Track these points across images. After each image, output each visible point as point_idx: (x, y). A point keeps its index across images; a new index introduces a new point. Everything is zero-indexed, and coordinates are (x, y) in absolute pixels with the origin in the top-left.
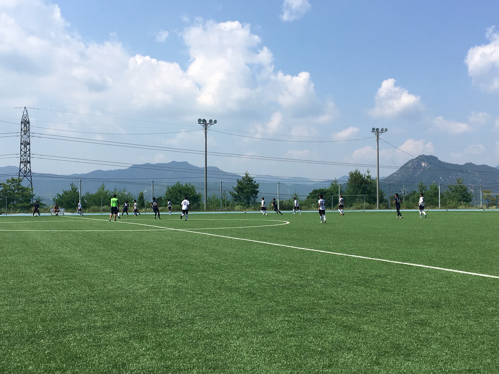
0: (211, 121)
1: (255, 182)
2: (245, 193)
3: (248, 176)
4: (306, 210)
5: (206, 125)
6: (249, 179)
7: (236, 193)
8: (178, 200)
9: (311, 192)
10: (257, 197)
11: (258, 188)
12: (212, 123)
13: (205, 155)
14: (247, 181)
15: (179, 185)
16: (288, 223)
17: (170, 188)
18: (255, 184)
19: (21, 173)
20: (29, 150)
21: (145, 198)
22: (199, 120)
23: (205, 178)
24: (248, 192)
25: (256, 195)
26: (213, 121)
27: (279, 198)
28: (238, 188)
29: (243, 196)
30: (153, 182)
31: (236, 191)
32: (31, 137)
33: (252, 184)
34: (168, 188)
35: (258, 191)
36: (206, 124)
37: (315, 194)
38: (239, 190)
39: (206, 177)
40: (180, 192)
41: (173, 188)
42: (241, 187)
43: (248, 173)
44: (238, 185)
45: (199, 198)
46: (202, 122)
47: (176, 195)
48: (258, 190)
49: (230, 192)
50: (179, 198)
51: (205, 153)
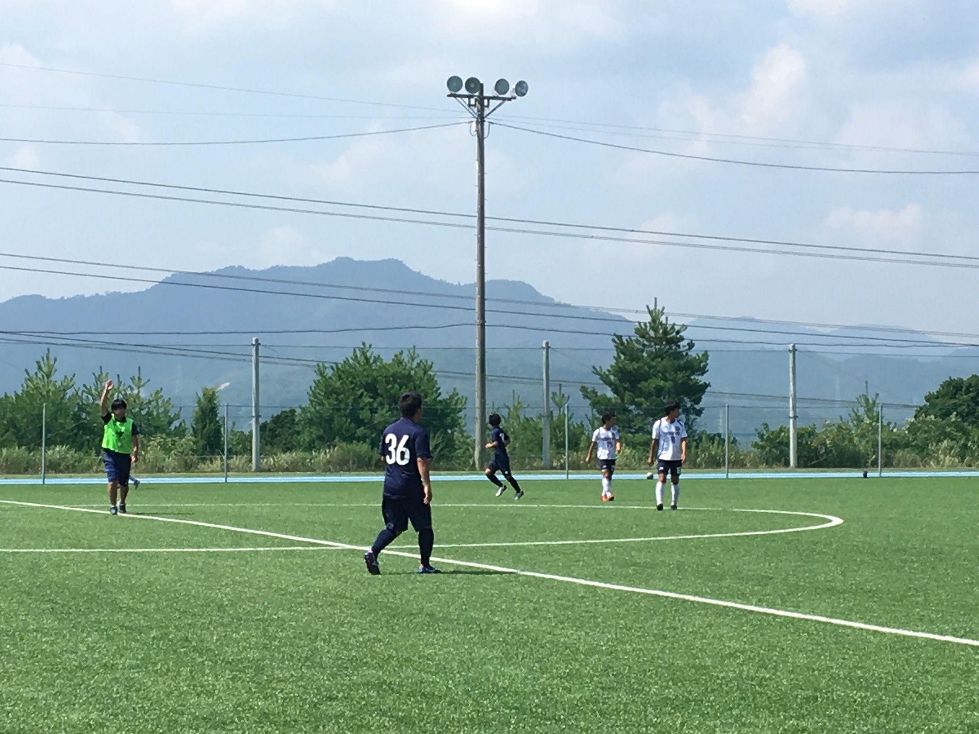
0: (502, 86)
1: (691, 345)
2: (648, 396)
3: (663, 319)
4: (914, 465)
5: (482, 104)
6: (666, 332)
7: (610, 394)
8: (360, 423)
9: (935, 389)
10: (699, 413)
11: (703, 371)
12: (507, 95)
13: (476, 231)
14: (657, 340)
15: (367, 359)
16: (837, 521)
17: (329, 373)
18: (693, 353)
21: (222, 412)
22: (454, 83)
23: (477, 329)
24: (659, 391)
25: (698, 401)
26: (512, 86)
27: (795, 417)
28: (620, 371)
29: (638, 406)
30: (258, 345)
31: (610, 384)
33: (678, 355)
34: (321, 374)
35: (706, 386)
36: (481, 99)
37: (954, 396)
38: (621, 380)
39: (483, 326)
40: (371, 388)
41: (342, 372)
42: (630, 367)
43: (659, 307)
44: (617, 359)
45: (448, 415)
46: (463, 91)
47: (355, 400)
48: (702, 379)
49: (584, 389)
50: (365, 414)
51: (475, 222)
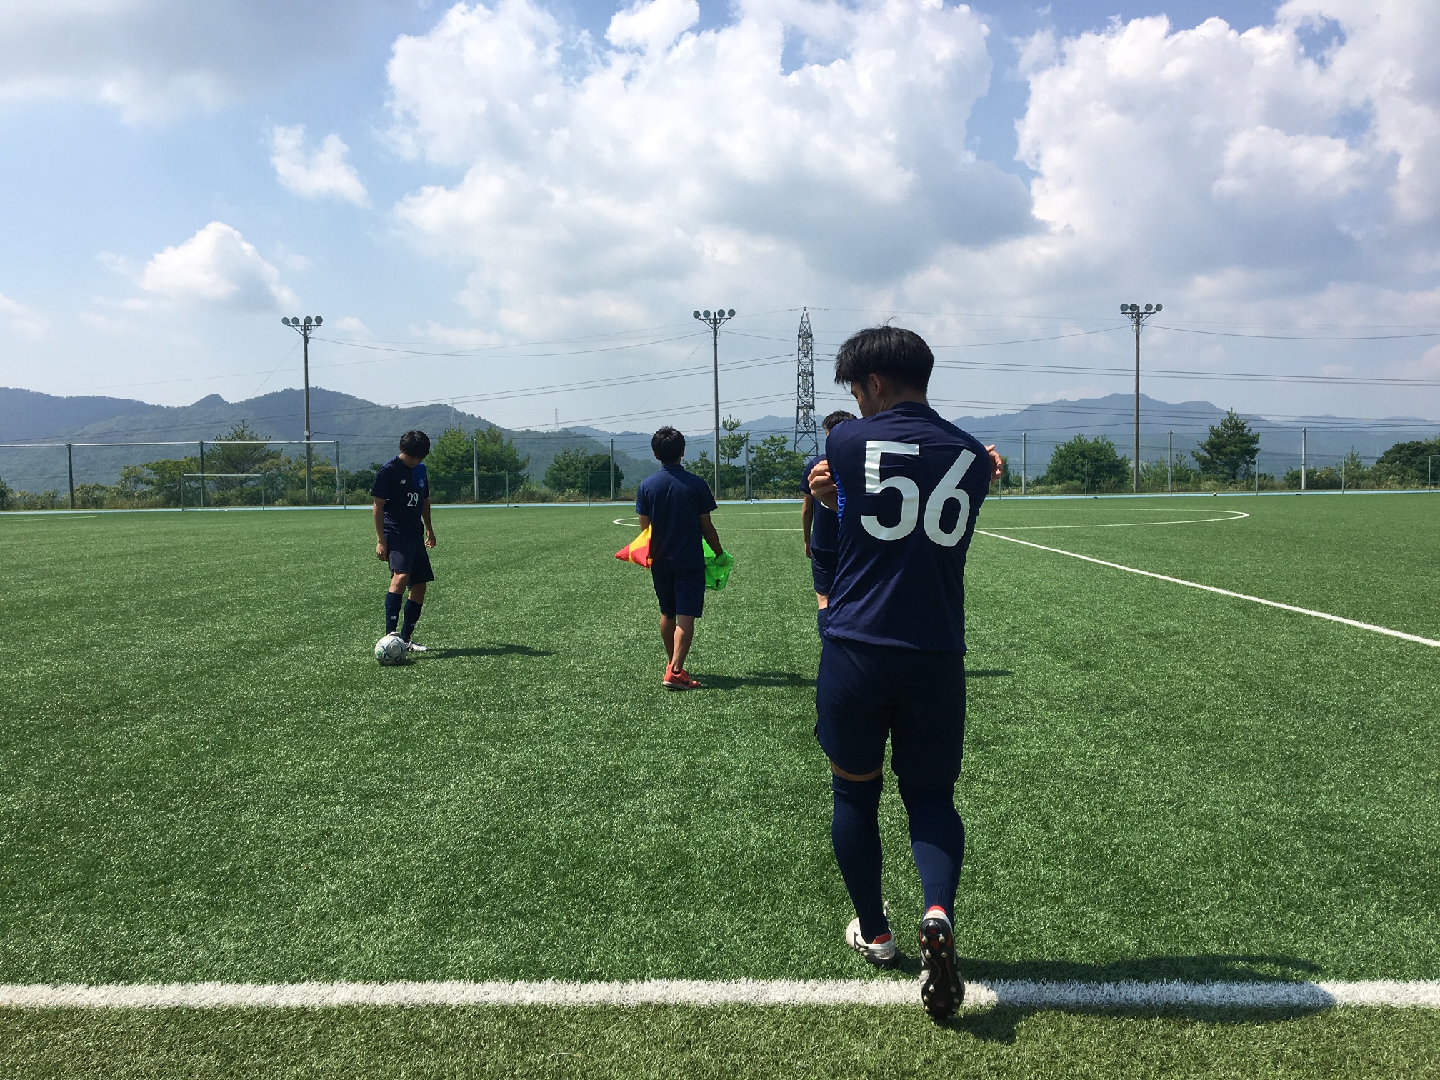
0: (1149, 307)
1: (1250, 430)
2: (1226, 455)
3: (1236, 418)
4: (1373, 488)
5: (1139, 316)
6: (1236, 424)
7: (1206, 455)
8: (1077, 471)
9: (1389, 448)
10: (1254, 463)
11: (1256, 443)
12: (1152, 311)
13: (1135, 378)
14: (1232, 428)
15: (1081, 441)
17: (1062, 448)
18: (1250, 434)
19: (799, 428)
20: (812, 385)
21: (1010, 468)
22: (1124, 307)
23: (1135, 425)
24: (1232, 453)
25: (1253, 457)
26: (1154, 307)
27: (1305, 464)
28: (1211, 443)
29: (1221, 460)
30: (1025, 436)
31: (1206, 450)
32: (815, 362)
33: (1243, 435)
34: (1058, 448)
35: (1258, 450)
36: (1138, 314)
37: (1400, 452)
38: (1211, 448)
39: (1138, 423)
40: (1082, 455)
41: (1068, 447)
42: (1217, 441)
43: (1234, 412)
44: (1210, 437)
45: (1120, 467)
46: (1129, 311)
47: (1074, 461)
48: (1256, 446)
49: (1193, 452)
50: (1079, 467)
51: (1135, 373)
